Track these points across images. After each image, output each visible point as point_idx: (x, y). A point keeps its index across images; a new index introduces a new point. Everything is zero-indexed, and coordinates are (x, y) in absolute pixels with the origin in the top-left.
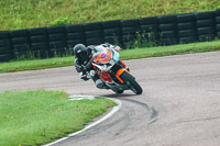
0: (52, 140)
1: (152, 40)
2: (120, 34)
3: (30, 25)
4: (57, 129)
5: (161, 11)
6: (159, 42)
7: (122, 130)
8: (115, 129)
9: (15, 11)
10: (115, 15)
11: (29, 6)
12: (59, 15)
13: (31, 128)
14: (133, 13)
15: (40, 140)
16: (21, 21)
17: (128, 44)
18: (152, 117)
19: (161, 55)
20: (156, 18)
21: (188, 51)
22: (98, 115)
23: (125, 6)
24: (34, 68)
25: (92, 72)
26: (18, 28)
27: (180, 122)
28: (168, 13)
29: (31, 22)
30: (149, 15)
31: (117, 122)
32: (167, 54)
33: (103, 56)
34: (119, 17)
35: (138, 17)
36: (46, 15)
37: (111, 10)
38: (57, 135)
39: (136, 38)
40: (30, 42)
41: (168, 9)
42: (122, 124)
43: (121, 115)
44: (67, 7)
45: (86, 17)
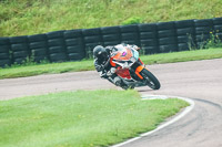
4: (129, 129)
7: (194, 131)
8: (188, 129)
10: (188, 14)
12: (132, 14)
13: (103, 127)
16: (93, 20)
17: (201, 44)
22: (171, 116)
26: (91, 27)
29: (104, 21)
33: (124, 54)
34: (192, 17)
35: (211, 17)
36: (119, 14)
37: (185, 9)
39: (210, 38)
43: (194, 116)
44: (141, 5)
45: (158, 17)
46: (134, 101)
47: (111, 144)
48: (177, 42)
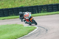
0: (19, 37)
1: (46, 11)
2: (38, 9)
3: (13, 7)
4: (21, 34)
5: (49, 3)
6: (48, 11)
7: (38, 35)
8: (36, 34)
9: (9, 3)
10: (36, 4)
11: (13, 2)
12: (21, 4)
13: (14, 34)
14: (41, 3)
15: (16, 37)
16: (11, 6)
17: (40, 12)
19: (48, 15)
20: (47, 5)
21: (56, 14)
22: (32, 31)
23: (39, 2)
24: (14, 18)
25: (24, 19)
26: (10, 8)
28: (50, 3)
29: (14, 6)
30: (45, 4)
32: (50, 14)
35: (42, 5)
36: (18, 4)
37: (35, 3)
38: (21, 36)
39: (42, 10)
40: (13, 11)
41: (50, 2)
42: (38, 33)
43: (38, 31)
44: (23, 2)
45: (28, 5)
46: (22, 27)
48: (33, 11)
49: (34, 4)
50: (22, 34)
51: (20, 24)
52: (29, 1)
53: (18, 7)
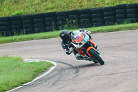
0: (13, 87)
1: (76, 24)
2: (56, 21)
4: (16, 81)
5: (81, 6)
6: (80, 26)
8: (52, 81)
10: (52, 9)
12: (17, 9)
14: (63, 7)
15: (5, 88)
17: (61, 27)
18: (76, 73)
20: (78, 11)
21: (98, 32)
24: (1, 42)
27: (93, 76)
28: (85, 7)
30: (74, 9)
31: (53, 76)
34: (55, 10)
35: (67, 10)
36: (9, 9)
37: (50, 5)
38: (16, 85)
39: (66, 23)
41: (86, 5)
42: (56, 78)
43: (56, 72)
44: (22, 4)
45: (34, 10)
46: (19, 62)
47: (5, 91)
48: (45, 26)
49: (48, 9)
50: (19, 79)
51: (15, 56)
52: (36, 3)
53: (10, 15)
